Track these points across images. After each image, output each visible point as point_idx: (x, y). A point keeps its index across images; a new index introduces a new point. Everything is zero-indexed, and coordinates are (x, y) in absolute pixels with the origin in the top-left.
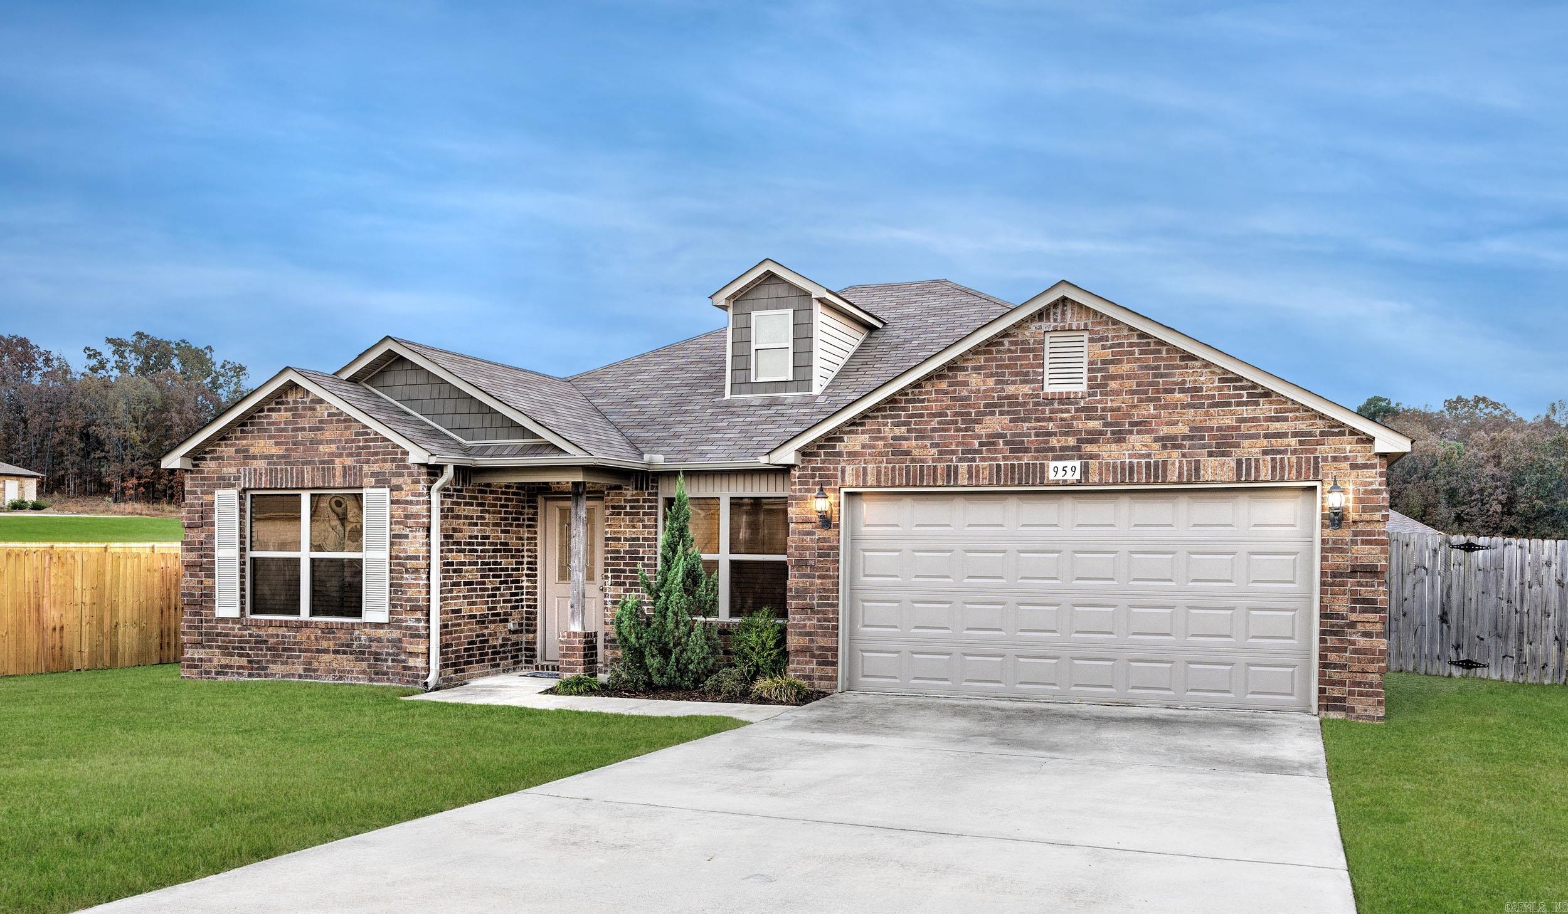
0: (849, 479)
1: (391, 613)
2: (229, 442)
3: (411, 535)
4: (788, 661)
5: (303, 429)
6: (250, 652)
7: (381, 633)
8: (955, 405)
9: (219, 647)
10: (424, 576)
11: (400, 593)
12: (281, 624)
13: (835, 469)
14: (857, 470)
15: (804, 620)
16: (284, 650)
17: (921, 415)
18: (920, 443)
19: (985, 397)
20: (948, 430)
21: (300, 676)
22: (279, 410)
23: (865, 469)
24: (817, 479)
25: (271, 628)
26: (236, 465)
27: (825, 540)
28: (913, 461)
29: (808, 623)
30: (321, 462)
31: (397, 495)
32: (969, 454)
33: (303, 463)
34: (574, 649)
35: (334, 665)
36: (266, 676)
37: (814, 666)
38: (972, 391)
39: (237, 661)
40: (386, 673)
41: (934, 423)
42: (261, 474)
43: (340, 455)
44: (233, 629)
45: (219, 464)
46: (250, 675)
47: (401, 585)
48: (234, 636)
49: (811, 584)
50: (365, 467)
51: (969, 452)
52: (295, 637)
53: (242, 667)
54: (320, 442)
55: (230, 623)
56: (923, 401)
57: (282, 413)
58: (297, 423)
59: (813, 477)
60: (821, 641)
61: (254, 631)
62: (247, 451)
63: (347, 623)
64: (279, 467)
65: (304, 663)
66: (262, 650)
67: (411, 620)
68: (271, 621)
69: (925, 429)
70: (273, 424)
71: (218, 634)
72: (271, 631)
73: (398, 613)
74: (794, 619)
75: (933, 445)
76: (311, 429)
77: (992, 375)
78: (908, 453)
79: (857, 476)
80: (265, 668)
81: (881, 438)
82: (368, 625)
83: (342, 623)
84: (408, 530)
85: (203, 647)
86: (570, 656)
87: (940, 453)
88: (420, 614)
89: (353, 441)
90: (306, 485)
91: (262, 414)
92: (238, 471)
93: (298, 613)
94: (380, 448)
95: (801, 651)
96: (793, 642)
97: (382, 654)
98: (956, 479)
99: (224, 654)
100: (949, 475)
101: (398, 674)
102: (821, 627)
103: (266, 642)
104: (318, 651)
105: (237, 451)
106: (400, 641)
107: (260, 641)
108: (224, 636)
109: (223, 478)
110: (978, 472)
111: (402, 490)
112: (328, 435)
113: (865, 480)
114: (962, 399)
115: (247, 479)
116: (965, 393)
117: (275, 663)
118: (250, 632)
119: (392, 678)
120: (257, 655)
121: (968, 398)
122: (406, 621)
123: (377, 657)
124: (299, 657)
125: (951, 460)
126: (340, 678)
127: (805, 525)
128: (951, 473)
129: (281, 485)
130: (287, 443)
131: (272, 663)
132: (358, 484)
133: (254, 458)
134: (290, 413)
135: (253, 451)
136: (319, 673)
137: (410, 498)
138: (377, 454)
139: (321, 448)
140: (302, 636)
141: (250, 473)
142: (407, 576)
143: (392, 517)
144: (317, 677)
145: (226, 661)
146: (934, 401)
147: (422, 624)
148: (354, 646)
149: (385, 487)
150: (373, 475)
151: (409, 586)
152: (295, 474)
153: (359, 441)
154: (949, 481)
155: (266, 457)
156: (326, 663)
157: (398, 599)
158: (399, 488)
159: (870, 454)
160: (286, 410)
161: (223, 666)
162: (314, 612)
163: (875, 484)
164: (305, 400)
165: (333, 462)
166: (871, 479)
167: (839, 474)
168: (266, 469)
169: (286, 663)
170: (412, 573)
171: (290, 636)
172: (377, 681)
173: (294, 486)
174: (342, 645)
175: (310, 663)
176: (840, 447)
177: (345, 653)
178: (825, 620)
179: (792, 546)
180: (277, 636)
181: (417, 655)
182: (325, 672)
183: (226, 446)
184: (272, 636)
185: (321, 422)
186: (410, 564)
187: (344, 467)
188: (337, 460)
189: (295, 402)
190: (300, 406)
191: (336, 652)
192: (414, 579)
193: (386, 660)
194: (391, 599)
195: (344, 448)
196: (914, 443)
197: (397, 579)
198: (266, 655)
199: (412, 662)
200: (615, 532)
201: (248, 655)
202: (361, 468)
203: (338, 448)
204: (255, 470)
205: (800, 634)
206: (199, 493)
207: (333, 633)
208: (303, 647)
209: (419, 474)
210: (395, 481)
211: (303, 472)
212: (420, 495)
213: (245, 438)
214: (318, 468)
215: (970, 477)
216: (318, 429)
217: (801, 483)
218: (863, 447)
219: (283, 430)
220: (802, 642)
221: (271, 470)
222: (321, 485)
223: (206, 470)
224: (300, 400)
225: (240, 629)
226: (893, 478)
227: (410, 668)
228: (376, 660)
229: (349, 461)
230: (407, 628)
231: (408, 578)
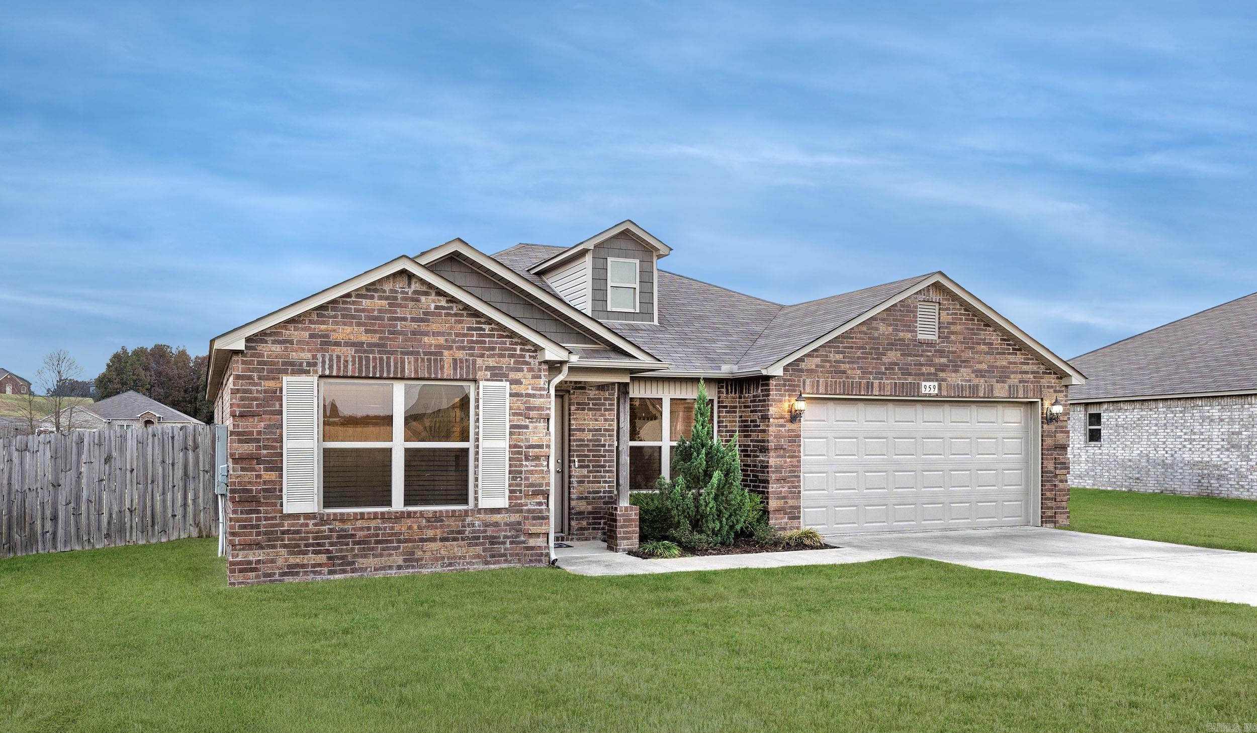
0: (808, 389)
1: (510, 498)
2: (300, 326)
3: (531, 425)
4: (768, 518)
5: (405, 319)
6: (331, 548)
7: (497, 517)
8: (871, 343)
9: (285, 546)
10: (545, 463)
11: (519, 479)
12: (375, 516)
13: (799, 381)
14: (813, 382)
15: (779, 488)
16: (377, 542)
17: (852, 348)
18: (851, 365)
19: (888, 339)
20: (867, 358)
21: (399, 567)
22: (372, 297)
23: (818, 382)
24: (787, 388)
25: (360, 522)
26: (309, 351)
27: (793, 431)
28: (847, 377)
29: (783, 490)
30: (425, 354)
31: (516, 388)
32: (880, 375)
33: (403, 353)
34: (630, 520)
35: (442, 552)
36: (353, 571)
37: (786, 520)
38: (880, 334)
39: (311, 558)
40: (504, 555)
41: (859, 353)
42: (347, 361)
43: (450, 348)
44: (307, 525)
45: (286, 348)
46: (331, 572)
47: (521, 472)
48: (308, 533)
49: (786, 462)
50: (479, 361)
51: (879, 373)
52: (392, 528)
53: (320, 565)
54: (426, 334)
55: (302, 518)
56: (852, 338)
57: (376, 301)
58: (395, 312)
59: (785, 385)
60: (791, 502)
61: (338, 525)
62: (327, 336)
63: (460, 510)
64: (371, 356)
65: (404, 554)
66: (347, 544)
67: (531, 504)
68: (362, 514)
69: (854, 357)
70: (363, 310)
71: (283, 533)
72: (359, 524)
73: (517, 498)
74: (772, 488)
75: (859, 368)
76: (413, 320)
77: (891, 325)
78: (844, 372)
79: (813, 386)
80: (353, 563)
81: (829, 361)
82: (482, 511)
83: (454, 511)
84: (528, 421)
85: (262, 548)
86: (626, 526)
87: (863, 373)
88: (541, 498)
89: (465, 335)
90: (407, 375)
91: (348, 300)
92: (314, 357)
93: (389, 504)
94: (497, 343)
95: (778, 510)
96: (773, 504)
97: (499, 537)
98: (872, 391)
99: (291, 553)
100: (868, 388)
101: (517, 555)
102: (791, 492)
103: (353, 536)
104: (422, 540)
105: (311, 336)
106: (519, 523)
107: (344, 536)
108: (293, 534)
109: (292, 364)
110: (884, 386)
111: (521, 383)
112: (434, 327)
113: (818, 389)
114: (874, 338)
115: (327, 366)
116: (876, 335)
117: (365, 556)
118: (331, 527)
119: (510, 559)
120: (341, 551)
121: (878, 338)
122: (527, 505)
123: (493, 540)
124: (398, 548)
125: (870, 379)
126: (450, 565)
127: (779, 420)
128: (870, 386)
129: (375, 373)
130: (383, 332)
131: (362, 557)
132: (471, 377)
133: (338, 344)
134: (386, 302)
135: (334, 337)
136: (424, 562)
137: (530, 392)
138: (493, 349)
139: (426, 339)
140: (401, 527)
141: (331, 360)
142: (527, 463)
143: (511, 408)
144: (422, 567)
145: (293, 560)
146: (859, 339)
147: (544, 507)
148: (467, 532)
149: (502, 381)
150: (488, 368)
151: (531, 472)
152: (392, 364)
153: (472, 336)
154: (868, 392)
155: (353, 344)
156: (432, 551)
157: (517, 485)
158: (518, 382)
159: (821, 372)
160: (380, 298)
161: (289, 567)
162: (407, 503)
163: (824, 392)
164: (406, 290)
165: (441, 354)
166: (822, 389)
167: (802, 384)
168: (354, 357)
169: (381, 555)
170: (532, 460)
171: (385, 528)
172: (494, 563)
173: (392, 376)
174: (452, 532)
175: (413, 553)
176: (803, 365)
177: (455, 539)
178: (793, 487)
179: (772, 435)
180: (369, 528)
181: (537, 535)
182: (432, 560)
183: (296, 329)
184: (362, 529)
185: (425, 313)
186: (532, 452)
187: (455, 360)
188: (446, 353)
189: (393, 291)
190: (399, 296)
191: (443, 540)
192: (534, 466)
193: (504, 543)
194: (510, 486)
195: (454, 341)
196: (847, 366)
197: (516, 466)
198: (353, 550)
199: (532, 542)
200: (580, 424)
201: (328, 551)
202: (474, 362)
203: (446, 340)
204: (338, 357)
205: (778, 498)
206: (256, 378)
207: (442, 521)
208: (402, 537)
209: (540, 370)
210: (513, 375)
211: (403, 363)
212: (541, 389)
213: (323, 323)
214: (423, 360)
215: (880, 390)
216: (422, 320)
217: (777, 390)
218: (817, 366)
219: (376, 318)
220: (780, 503)
221: (360, 359)
222: (427, 376)
223: (265, 353)
224: (400, 290)
225: (315, 525)
226: (836, 388)
227: (532, 548)
228: (492, 543)
229: (460, 354)
230: (529, 511)
231: (528, 466)
